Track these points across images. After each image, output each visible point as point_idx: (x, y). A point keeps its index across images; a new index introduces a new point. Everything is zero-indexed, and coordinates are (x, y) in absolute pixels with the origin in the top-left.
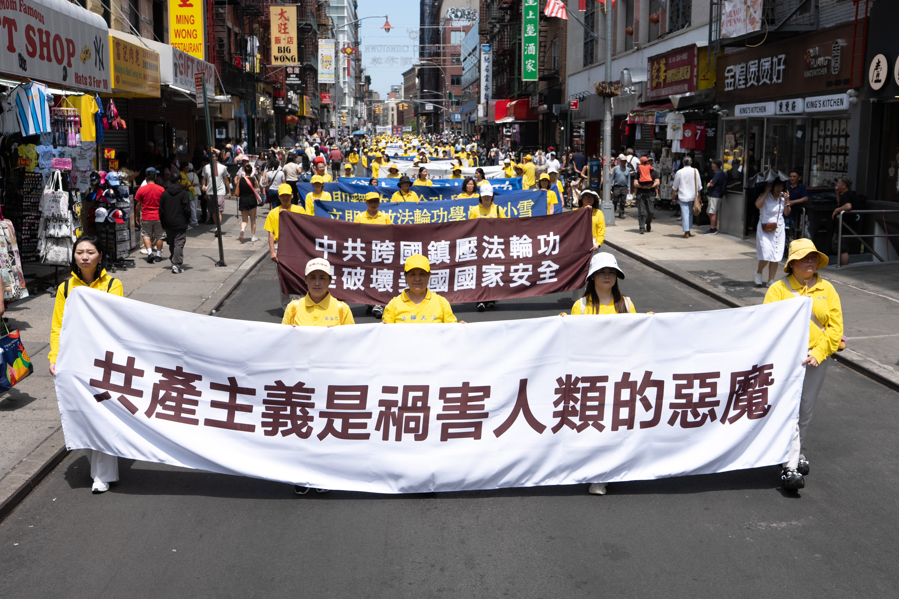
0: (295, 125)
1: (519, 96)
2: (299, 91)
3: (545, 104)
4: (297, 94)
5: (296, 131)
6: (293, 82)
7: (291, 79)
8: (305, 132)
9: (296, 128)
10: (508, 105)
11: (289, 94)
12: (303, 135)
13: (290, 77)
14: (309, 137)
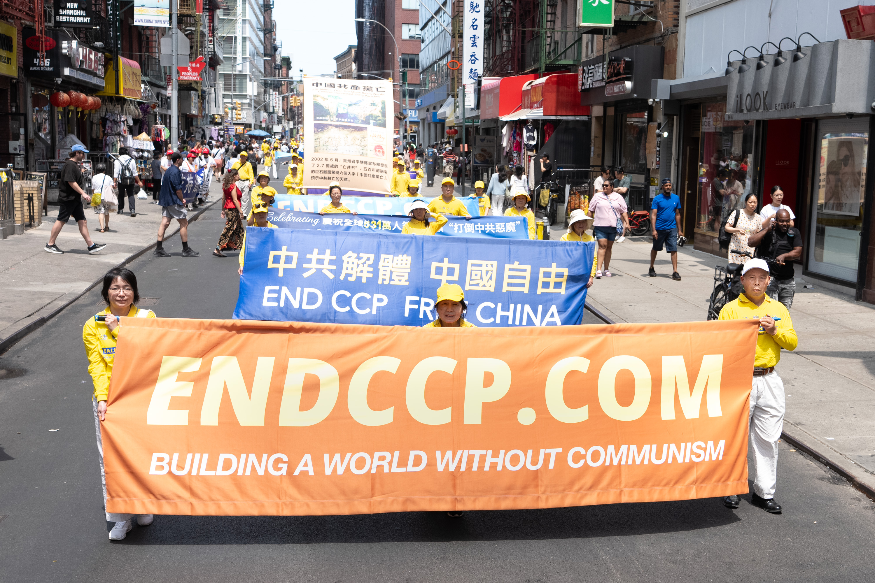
0: (103, 114)
1: (550, 69)
2: (98, 44)
3: (628, 79)
4: (96, 49)
5: (104, 126)
6: (72, 19)
7: (67, 12)
8: (123, 128)
9: (104, 121)
10: (525, 87)
11: (65, 44)
12: (119, 134)
13: (65, 8)
14: (130, 137)
